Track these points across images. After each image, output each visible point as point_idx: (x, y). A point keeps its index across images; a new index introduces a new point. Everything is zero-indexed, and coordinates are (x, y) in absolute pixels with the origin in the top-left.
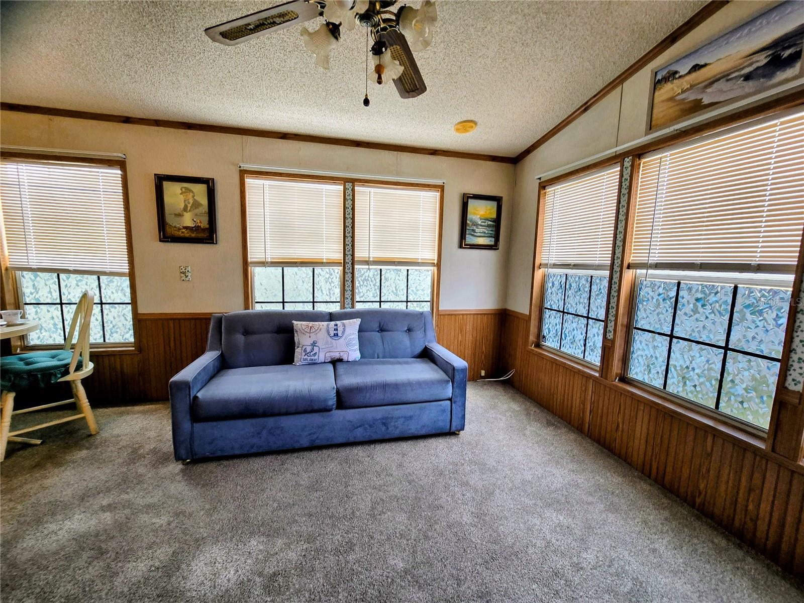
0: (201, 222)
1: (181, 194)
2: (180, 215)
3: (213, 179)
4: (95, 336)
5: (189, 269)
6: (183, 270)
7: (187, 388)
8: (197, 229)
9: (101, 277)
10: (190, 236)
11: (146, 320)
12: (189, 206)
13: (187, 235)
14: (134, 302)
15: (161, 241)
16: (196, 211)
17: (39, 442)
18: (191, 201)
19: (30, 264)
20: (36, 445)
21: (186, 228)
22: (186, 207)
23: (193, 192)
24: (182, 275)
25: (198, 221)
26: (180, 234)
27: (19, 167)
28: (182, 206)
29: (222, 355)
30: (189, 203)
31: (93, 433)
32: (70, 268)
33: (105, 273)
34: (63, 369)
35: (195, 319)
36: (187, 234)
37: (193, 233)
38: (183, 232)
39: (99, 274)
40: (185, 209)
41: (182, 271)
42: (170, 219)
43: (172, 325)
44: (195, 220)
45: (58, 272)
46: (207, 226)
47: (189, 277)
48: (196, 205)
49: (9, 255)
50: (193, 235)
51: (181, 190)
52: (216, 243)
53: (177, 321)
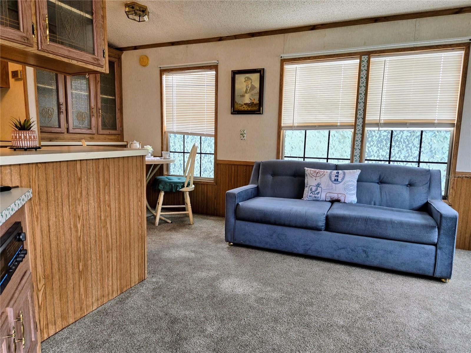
0: (254, 100)
1: (245, 82)
2: (243, 96)
3: (264, 69)
4: (196, 174)
5: (245, 132)
6: (242, 133)
7: (234, 198)
8: (252, 104)
9: (202, 137)
10: (248, 109)
11: (220, 164)
12: (249, 89)
13: (246, 109)
14: (215, 154)
15: (232, 114)
16: (253, 92)
17: (170, 222)
18: (250, 86)
19: (174, 129)
20: (168, 223)
21: (246, 104)
22: (247, 89)
23: (251, 80)
24: (242, 136)
25: (253, 99)
26: (242, 109)
27: (174, 76)
28: (245, 90)
29: (258, 187)
30: (249, 87)
31: (192, 223)
32: (189, 132)
33: (204, 135)
34: (182, 184)
35: (247, 166)
36: (246, 108)
37: (249, 108)
38: (244, 107)
39: (201, 135)
40: (246, 92)
41: (241, 133)
42: (237, 99)
43: (233, 168)
44: (251, 98)
45: (184, 134)
46: (258, 102)
47: (245, 137)
48: (253, 88)
49: (166, 125)
50: (249, 109)
51: (245, 79)
52: (262, 114)
53: (236, 166)
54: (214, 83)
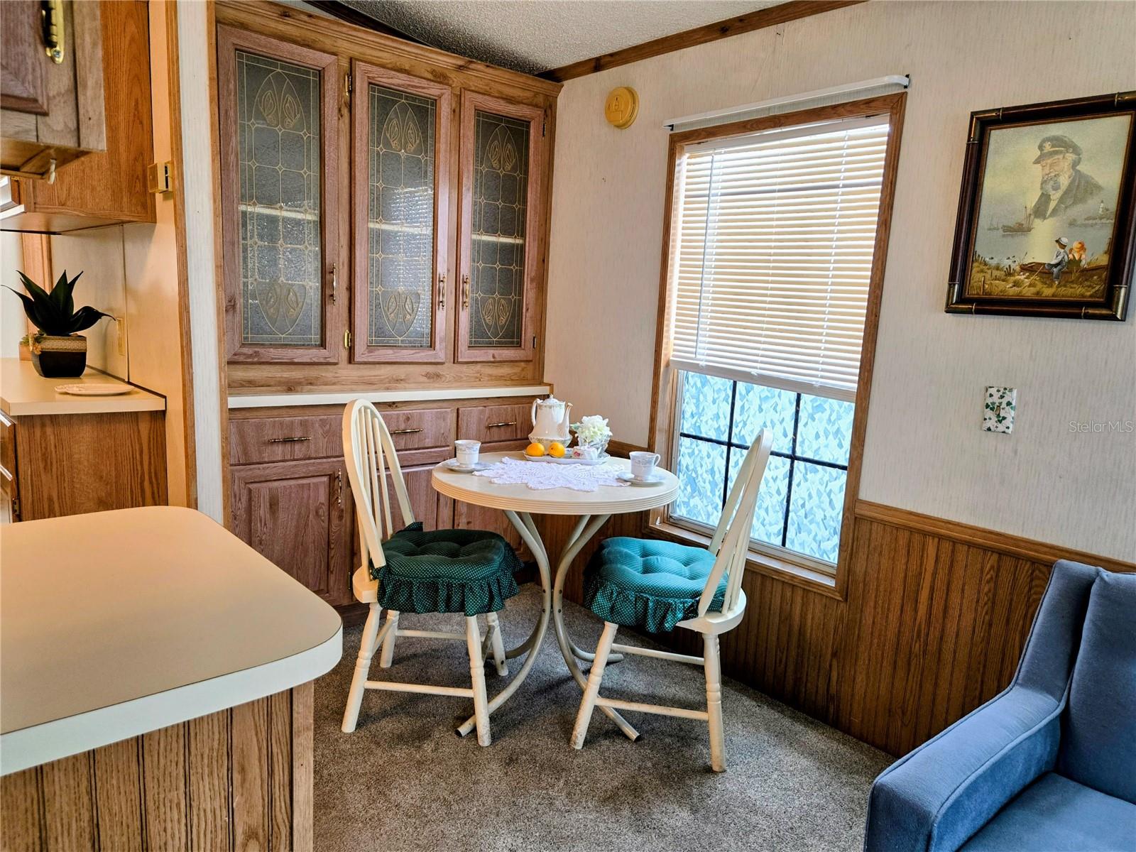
0: (1082, 248)
1: (1037, 162)
2: (1020, 230)
4: (767, 528)
5: (1013, 397)
6: (996, 399)
8: (1067, 270)
9: (804, 397)
10: (1038, 293)
11: (872, 520)
12: (1055, 196)
13: (1028, 292)
14: (854, 469)
15: (949, 310)
16: (1078, 211)
17: (633, 734)
18: (1064, 181)
19: (698, 357)
21: (1029, 269)
22: (1045, 198)
23: (1076, 150)
24: (989, 413)
25: (1076, 245)
26: (1008, 289)
27: (717, 158)
28: (1032, 199)
29: (1065, 717)
30: (1056, 188)
31: (716, 768)
32: (754, 372)
33: (810, 389)
34: (690, 601)
35: (1001, 553)
36: (1028, 287)
37: (1050, 286)
38: (1016, 284)
39: (800, 390)
40: (1040, 211)
41: (989, 401)
42: (986, 245)
43: (931, 551)
44: (1064, 240)
45: (736, 377)
46: (1104, 260)
47: (1008, 422)
48: (1081, 188)
50: (1048, 292)
51: (1041, 147)
52: (1123, 320)
53: (947, 546)
54: (878, 174)
